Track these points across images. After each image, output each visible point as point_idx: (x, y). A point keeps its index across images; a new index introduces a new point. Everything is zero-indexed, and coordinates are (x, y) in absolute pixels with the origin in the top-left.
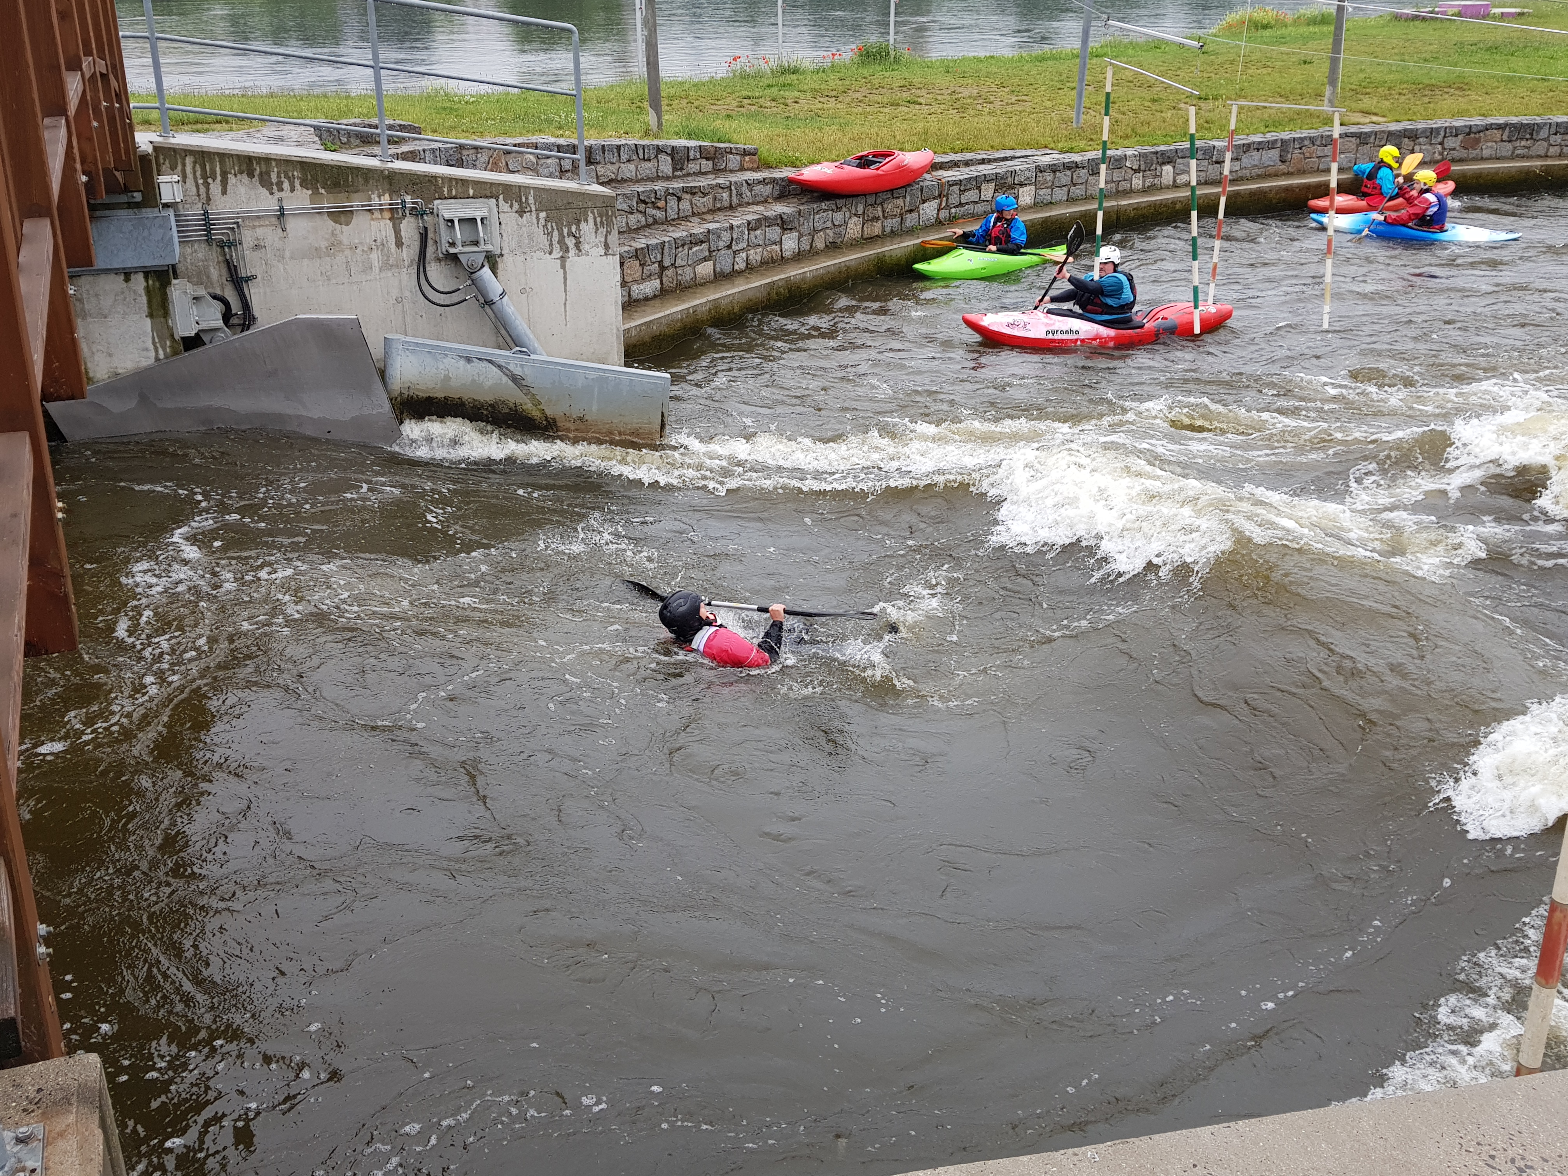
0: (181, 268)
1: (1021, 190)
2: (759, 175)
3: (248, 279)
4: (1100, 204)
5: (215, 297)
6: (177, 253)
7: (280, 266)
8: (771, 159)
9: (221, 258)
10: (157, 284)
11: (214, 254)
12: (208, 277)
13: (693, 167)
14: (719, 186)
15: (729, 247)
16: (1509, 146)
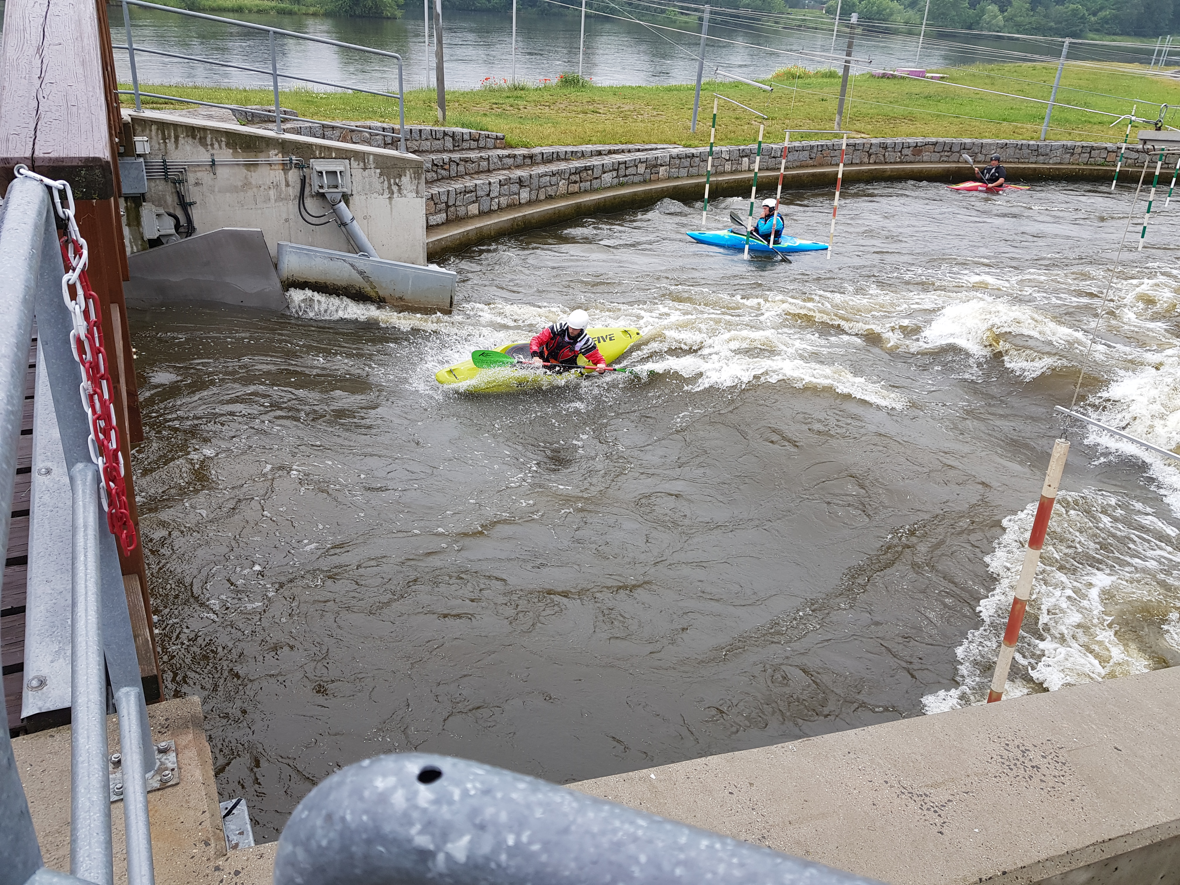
0: (147, 196)
1: (662, 168)
2: (506, 152)
3: (191, 204)
4: (708, 179)
5: (170, 215)
6: (145, 187)
7: (212, 196)
8: (513, 143)
9: (174, 190)
10: (133, 205)
11: (170, 187)
12: (165, 202)
13: (465, 145)
14: (481, 157)
15: (488, 195)
16: (938, 155)
